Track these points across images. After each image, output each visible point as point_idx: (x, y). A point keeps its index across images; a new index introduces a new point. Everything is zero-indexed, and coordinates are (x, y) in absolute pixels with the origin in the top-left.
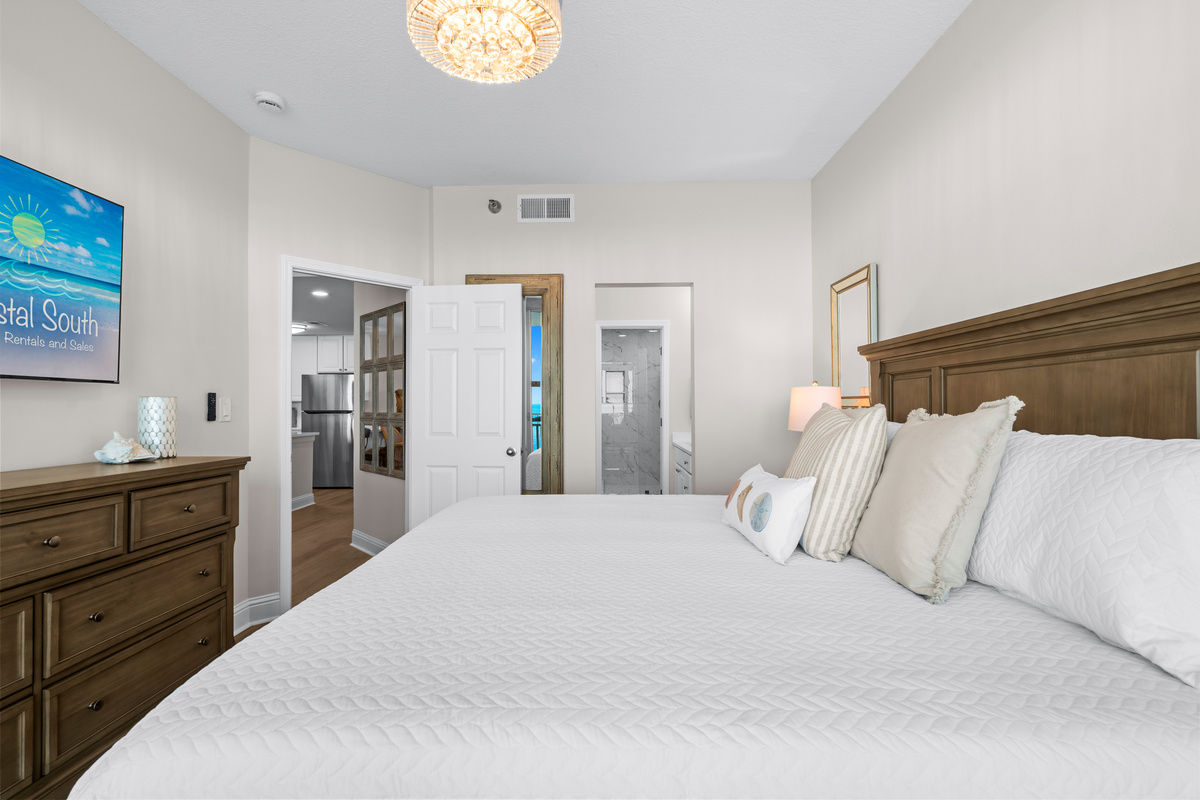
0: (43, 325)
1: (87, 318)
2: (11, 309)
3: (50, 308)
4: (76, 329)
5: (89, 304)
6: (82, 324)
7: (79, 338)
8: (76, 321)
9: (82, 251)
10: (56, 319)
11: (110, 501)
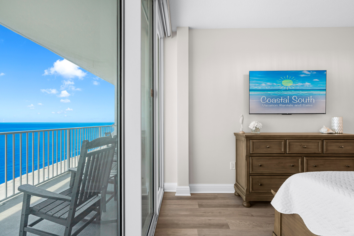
0: (293, 102)
1: (310, 98)
2: (282, 100)
3: (295, 98)
4: (305, 101)
5: (311, 95)
7: (306, 104)
10: (297, 100)
11: (318, 141)
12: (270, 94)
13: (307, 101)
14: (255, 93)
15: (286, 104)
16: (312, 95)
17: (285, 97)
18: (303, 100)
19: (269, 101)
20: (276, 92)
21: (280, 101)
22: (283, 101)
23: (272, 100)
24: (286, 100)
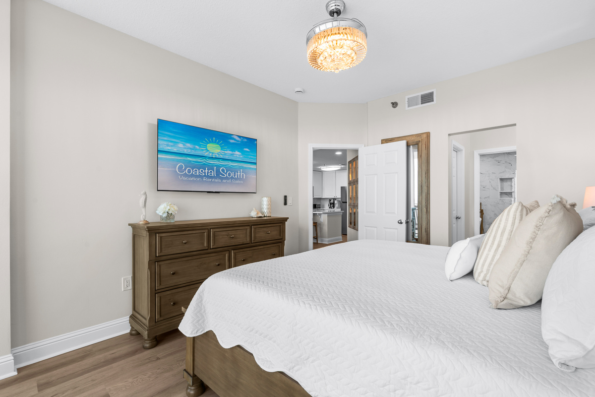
1: (240, 173)
2: (206, 171)
3: (223, 170)
6: (238, 175)
8: (235, 174)
9: (237, 153)
10: (226, 174)
11: (246, 227)
12: (190, 161)
13: (237, 176)
14: (168, 157)
15: (211, 177)
16: (244, 168)
17: (211, 168)
18: (232, 174)
19: (189, 171)
20: (199, 160)
21: (205, 173)
22: (208, 172)
23: (193, 170)
24: (211, 172)
